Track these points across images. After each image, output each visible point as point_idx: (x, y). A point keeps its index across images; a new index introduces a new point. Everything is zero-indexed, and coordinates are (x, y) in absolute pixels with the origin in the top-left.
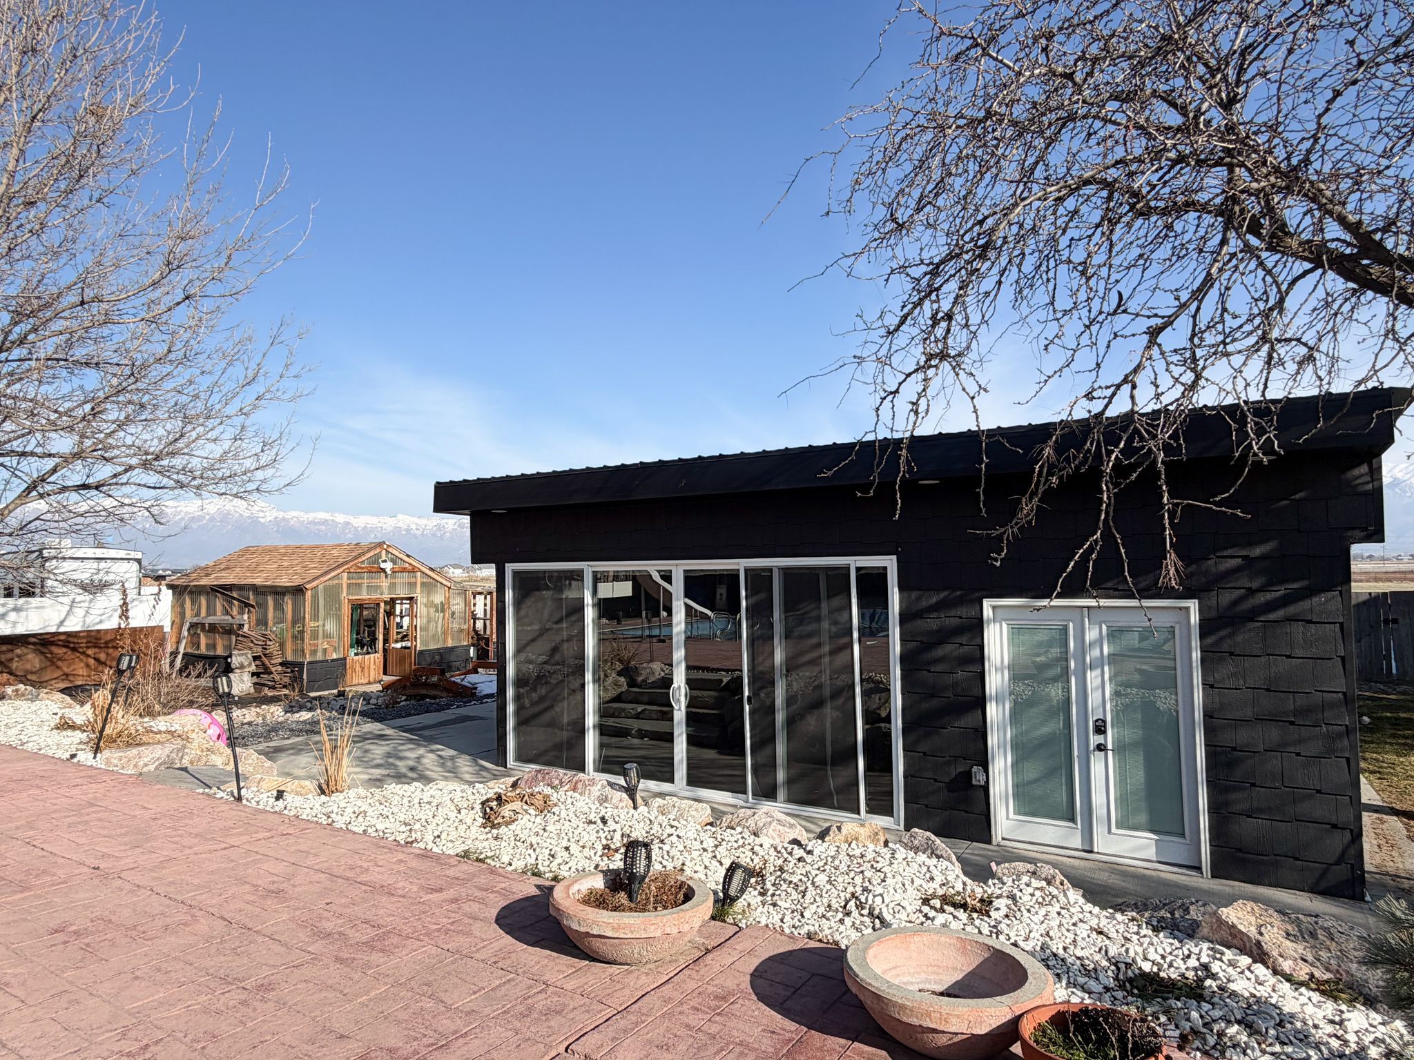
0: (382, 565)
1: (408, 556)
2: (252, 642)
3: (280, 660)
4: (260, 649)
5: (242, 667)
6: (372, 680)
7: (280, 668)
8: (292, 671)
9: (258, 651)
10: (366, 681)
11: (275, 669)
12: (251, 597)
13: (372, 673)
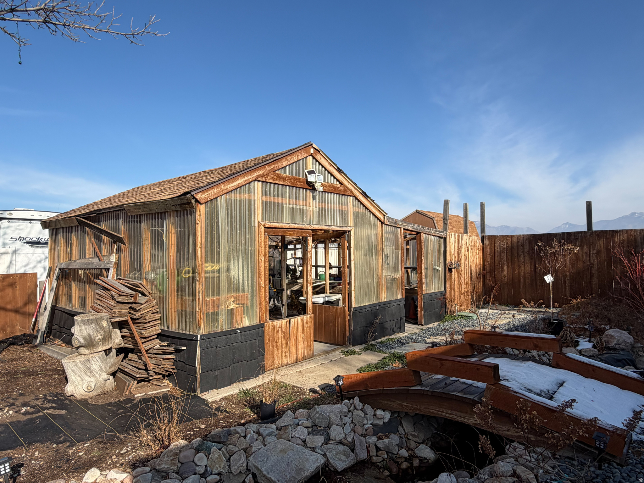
0: (311, 178)
1: (340, 171)
2: (113, 297)
3: (158, 330)
4: (125, 309)
5: (90, 344)
6: (300, 356)
7: (156, 344)
8: (178, 351)
9: (123, 314)
10: (293, 359)
11: (149, 345)
12: (122, 227)
13: (301, 345)
